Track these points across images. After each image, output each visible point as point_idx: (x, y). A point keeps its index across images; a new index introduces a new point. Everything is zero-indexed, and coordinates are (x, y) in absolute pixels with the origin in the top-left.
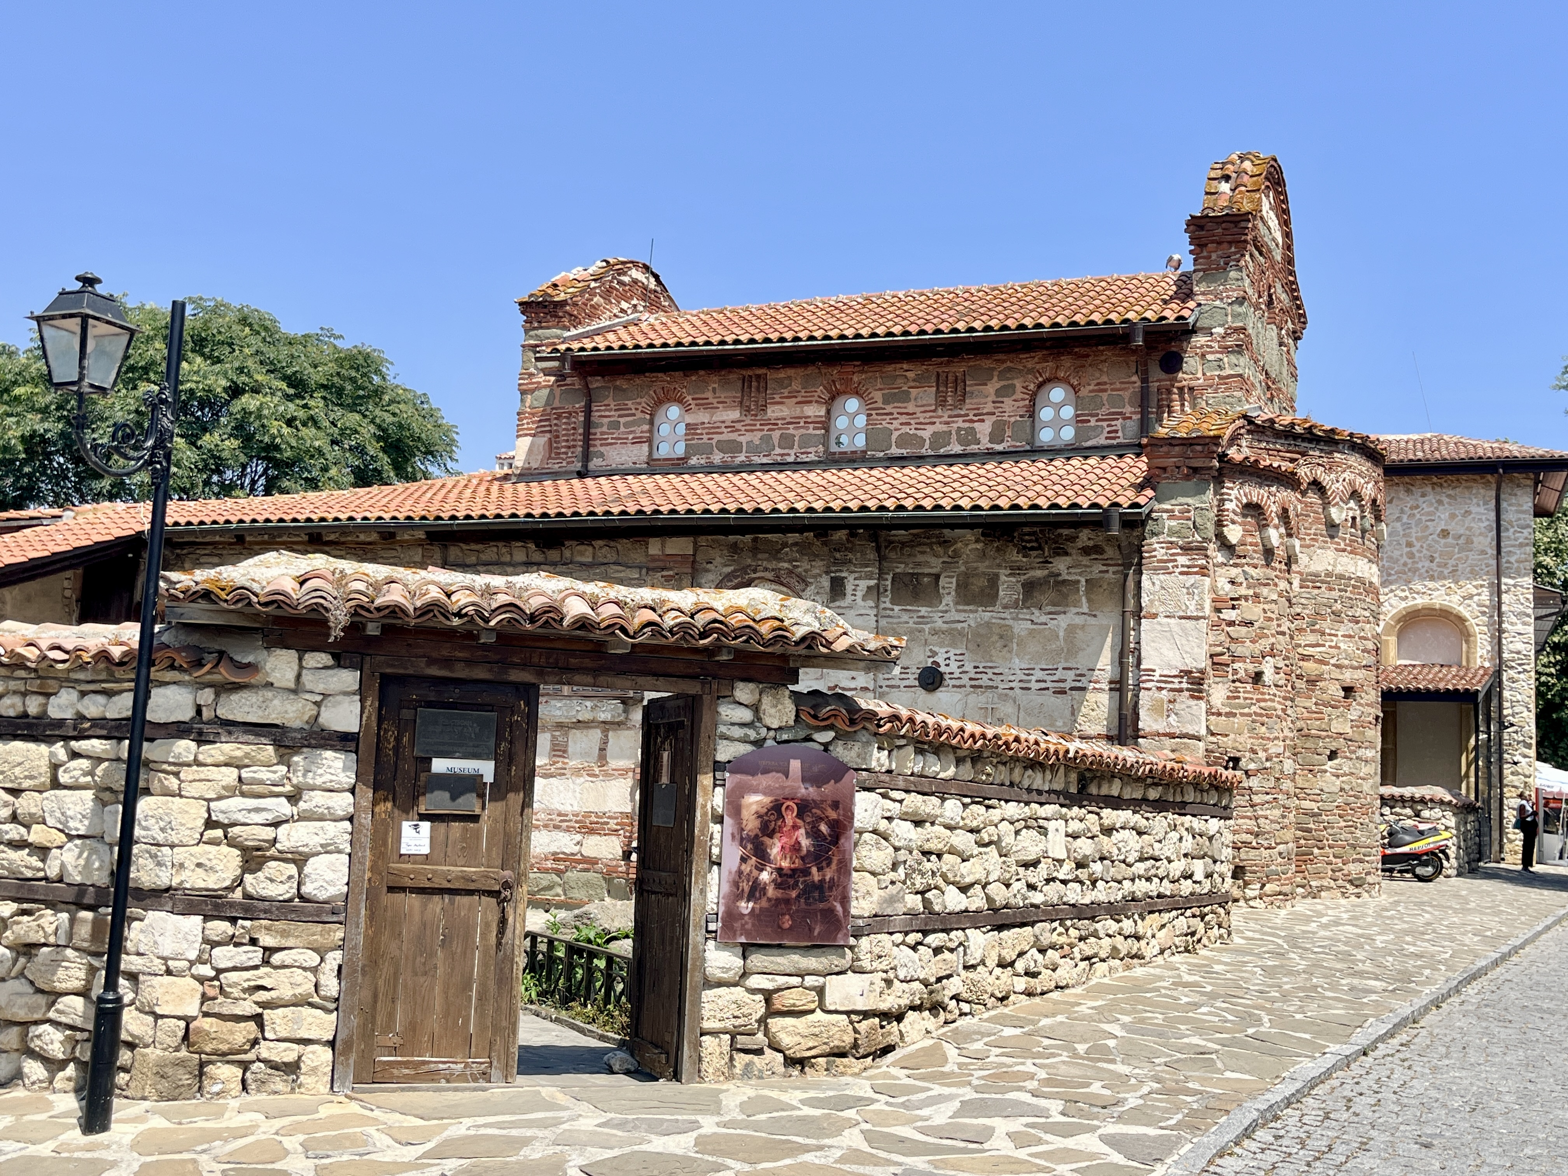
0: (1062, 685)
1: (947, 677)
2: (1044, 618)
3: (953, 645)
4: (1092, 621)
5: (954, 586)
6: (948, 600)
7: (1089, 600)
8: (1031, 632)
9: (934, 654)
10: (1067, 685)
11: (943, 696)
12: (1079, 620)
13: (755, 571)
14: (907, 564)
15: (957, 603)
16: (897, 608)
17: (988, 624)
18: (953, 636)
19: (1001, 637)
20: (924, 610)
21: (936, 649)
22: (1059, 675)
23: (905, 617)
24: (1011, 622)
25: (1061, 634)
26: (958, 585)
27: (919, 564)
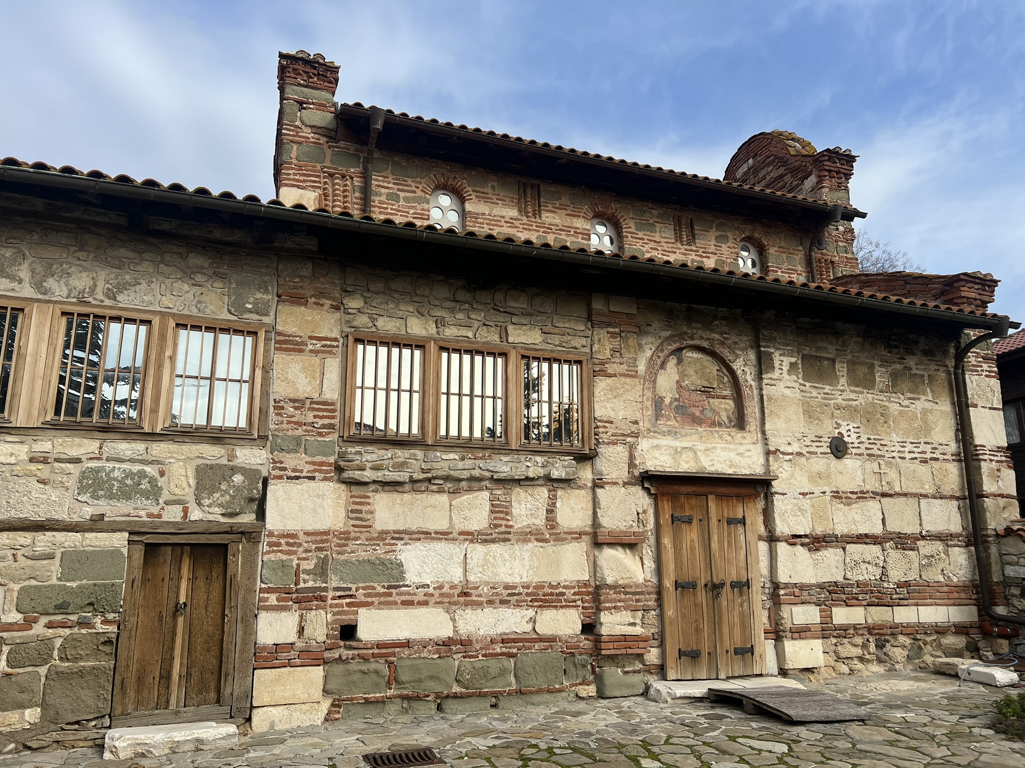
0: (923, 456)
1: (850, 446)
2: (906, 403)
3: (852, 419)
4: (936, 407)
5: (845, 370)
6: (843, 381)
7: (932, 391)
8: (901, 413)
9: (839, 426)
10: (929, 456)
11: (849, 462)
12: (928, 405)
13: (692, 338)
14: (811, 349)
15: (849, 385)
16: (808, 384)
17: (873, 404)
18: (851, 411)
19: (882, 415)
20: (827, 389)
21: (839, 422)
22: (922, 447)
23: (815, 393)
24: (886, 404)
25: (919, 416)
26: (848, 370)
27: (819, 349)
